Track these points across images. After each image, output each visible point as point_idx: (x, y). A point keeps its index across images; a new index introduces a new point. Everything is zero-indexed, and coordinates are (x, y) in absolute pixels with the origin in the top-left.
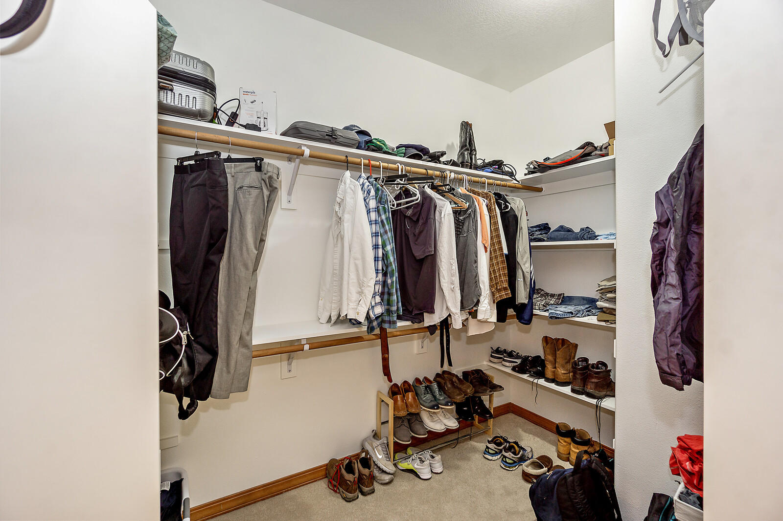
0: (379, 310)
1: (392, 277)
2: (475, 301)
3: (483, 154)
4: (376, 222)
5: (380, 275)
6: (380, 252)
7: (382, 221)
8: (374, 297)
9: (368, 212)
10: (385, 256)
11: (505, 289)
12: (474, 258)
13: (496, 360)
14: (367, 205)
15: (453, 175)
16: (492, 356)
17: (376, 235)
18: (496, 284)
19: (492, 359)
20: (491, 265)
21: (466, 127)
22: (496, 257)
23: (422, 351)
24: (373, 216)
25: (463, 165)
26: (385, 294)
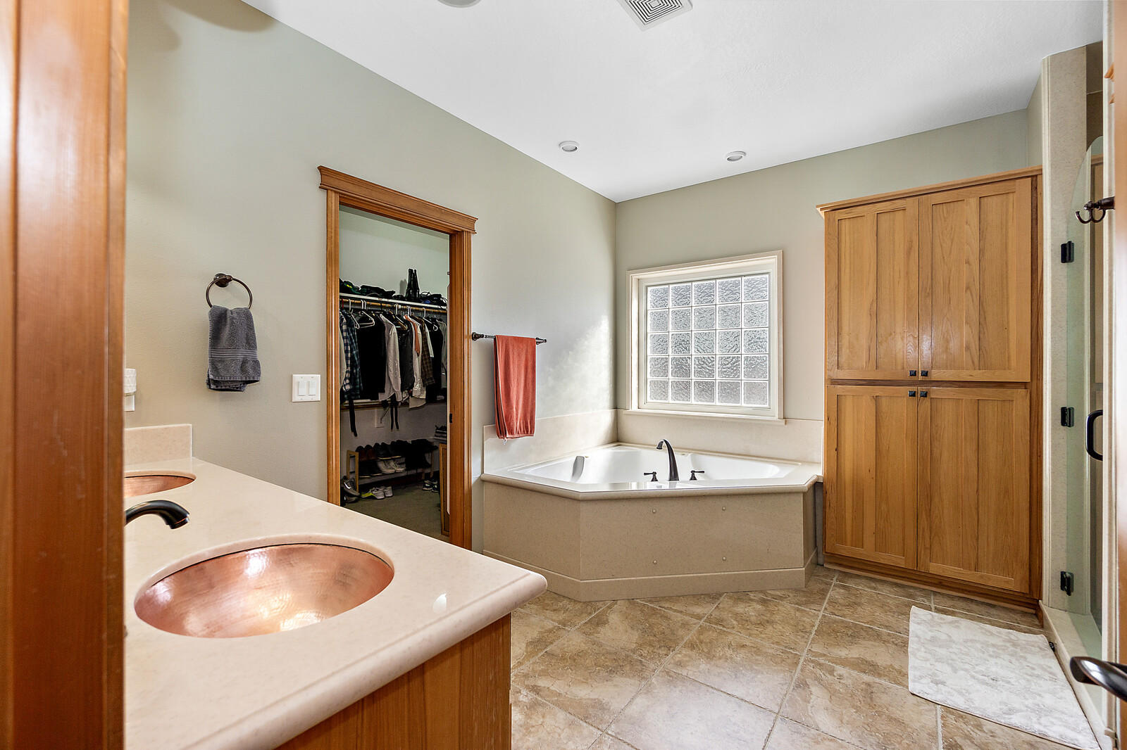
0: (348, 387)
1: (356, 369)
2: (410, 384)
3: (423, 290)
4: (347, 338)
5: (349, 368)
6: (349, 354)
7: (350, 337)
8: (345, 380)
9: (342, 332)
10: (352, 357)
11: (431, 379)
12: (410, 359)
13: (439, 435)
14: (341, 327)
15: (400, 306)
16: (436, 432)
17: (346, 345)
18: (426, 375)
19: (437, 434)
20: (422, 364)
21: (412, 274)
22: (426, 359)
23: (381, 425)
24: (345, 334)
25: (409, 299)
26: (352, 379)
